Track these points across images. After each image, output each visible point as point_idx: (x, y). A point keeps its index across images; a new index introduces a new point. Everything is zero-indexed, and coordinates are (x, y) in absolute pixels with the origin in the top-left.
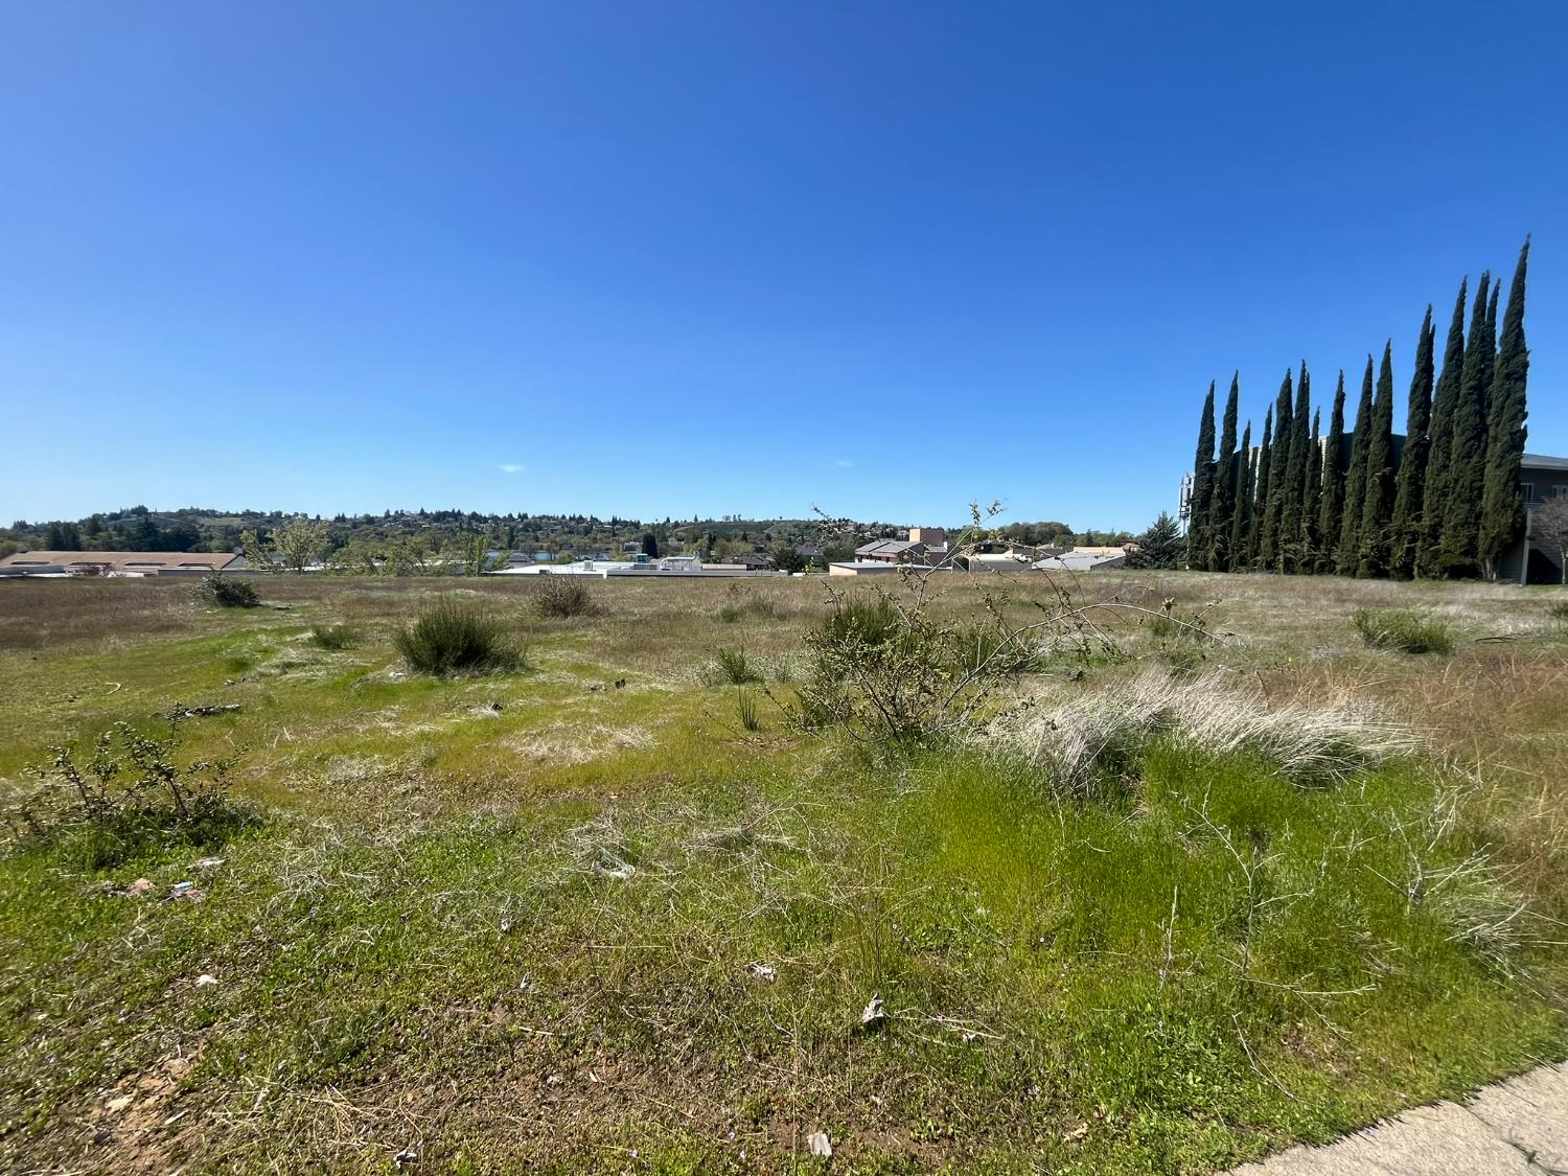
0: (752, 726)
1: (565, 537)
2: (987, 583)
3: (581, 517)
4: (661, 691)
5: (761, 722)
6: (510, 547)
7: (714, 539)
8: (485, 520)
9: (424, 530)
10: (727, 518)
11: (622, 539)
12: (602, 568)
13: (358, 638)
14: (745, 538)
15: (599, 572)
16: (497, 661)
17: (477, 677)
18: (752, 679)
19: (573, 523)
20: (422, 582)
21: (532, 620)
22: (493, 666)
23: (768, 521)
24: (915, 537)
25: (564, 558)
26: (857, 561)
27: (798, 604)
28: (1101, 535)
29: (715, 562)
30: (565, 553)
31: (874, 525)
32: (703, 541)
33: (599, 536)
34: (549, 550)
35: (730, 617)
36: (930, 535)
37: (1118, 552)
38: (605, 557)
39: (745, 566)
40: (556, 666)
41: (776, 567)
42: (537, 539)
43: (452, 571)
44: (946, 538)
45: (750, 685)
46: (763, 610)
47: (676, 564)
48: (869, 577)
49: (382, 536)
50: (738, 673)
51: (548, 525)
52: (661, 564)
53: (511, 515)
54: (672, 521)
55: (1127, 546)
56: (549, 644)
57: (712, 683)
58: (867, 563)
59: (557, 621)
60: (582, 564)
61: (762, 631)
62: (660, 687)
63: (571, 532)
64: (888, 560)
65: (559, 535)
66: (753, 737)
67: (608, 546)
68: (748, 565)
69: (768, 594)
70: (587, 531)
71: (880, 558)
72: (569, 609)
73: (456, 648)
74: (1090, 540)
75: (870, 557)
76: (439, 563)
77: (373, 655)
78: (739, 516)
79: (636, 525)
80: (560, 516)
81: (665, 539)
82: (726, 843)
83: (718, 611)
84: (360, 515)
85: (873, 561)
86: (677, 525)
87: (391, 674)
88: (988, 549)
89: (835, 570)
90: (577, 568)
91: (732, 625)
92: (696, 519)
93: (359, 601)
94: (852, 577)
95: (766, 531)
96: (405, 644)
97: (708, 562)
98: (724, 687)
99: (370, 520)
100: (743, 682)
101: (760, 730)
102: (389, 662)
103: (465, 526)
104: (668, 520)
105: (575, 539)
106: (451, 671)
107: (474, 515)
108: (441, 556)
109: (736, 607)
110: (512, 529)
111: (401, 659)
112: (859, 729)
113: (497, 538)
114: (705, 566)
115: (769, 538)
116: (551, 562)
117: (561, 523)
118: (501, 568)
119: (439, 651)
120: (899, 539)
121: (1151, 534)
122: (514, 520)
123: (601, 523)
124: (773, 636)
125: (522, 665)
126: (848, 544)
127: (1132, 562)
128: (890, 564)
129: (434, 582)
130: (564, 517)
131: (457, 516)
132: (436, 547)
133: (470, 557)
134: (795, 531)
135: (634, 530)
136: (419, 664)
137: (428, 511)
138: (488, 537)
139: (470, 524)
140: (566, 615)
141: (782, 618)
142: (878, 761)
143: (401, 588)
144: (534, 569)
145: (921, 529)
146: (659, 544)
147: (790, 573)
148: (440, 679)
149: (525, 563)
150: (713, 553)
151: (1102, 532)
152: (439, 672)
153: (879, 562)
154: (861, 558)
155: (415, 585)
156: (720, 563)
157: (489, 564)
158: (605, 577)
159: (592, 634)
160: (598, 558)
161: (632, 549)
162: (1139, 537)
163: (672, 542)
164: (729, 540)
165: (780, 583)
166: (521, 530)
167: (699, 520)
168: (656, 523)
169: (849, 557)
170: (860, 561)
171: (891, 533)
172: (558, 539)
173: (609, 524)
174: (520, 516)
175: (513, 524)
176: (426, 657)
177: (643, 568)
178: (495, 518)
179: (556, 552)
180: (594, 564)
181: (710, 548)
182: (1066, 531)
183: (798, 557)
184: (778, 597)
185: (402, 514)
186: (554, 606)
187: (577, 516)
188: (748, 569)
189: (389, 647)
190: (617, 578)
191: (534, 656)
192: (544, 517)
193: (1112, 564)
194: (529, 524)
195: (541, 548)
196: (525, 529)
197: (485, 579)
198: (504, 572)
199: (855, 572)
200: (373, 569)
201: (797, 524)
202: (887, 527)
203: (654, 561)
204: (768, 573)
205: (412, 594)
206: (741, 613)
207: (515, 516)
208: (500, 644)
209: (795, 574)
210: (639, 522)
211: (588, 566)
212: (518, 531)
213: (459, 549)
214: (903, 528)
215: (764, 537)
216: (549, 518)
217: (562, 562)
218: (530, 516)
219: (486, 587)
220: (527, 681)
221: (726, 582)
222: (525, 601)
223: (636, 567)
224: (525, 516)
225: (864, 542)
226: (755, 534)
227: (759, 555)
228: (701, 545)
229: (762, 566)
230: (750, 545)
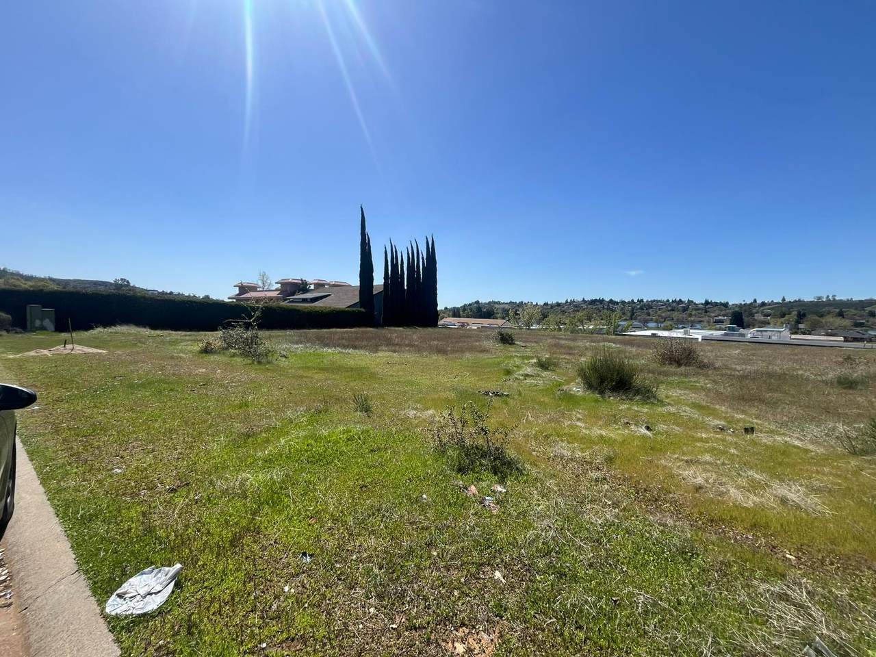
1: (669, 313)
3: (680, 300)
6: (632, 319)
8: (617, 303)
9: (584, 309)
11: (713, 315)
12: (697, 334)
13: (556, 365)
14: (840, 315)
15: (696, 336)
16: (638, 392)
17: (623, 400)
19: (674, 304)
20: (584, 337)
21: (653, 366)
22: (635, 395)
25: (667, 326)
29: (804, 334)
30: (668, 323)
32: (791, 317)
33: (694, 313)
34: (656, 321)
38: (698, 326)
39: (841, 339)
40: (677, 402)
42: (649, 314)
43: (600, 332)
47: (764, 333)
49: (563, 312)
51: (657, 306)
52: (749, 333)
53: (633, 301)
54: (759, 301)
56: (670, 384)
59: (673, 369)
60: (682, 330)
63: (673, 310)
65: (663, 312)
67: (701, 319)
68: (846, 338)
70: (685, 309)
72: (682, 362)
73: (612, 380)
76: (591, 327)
77: (564, 375)
79: (726, 305)
80: (665, 300)
81: (752, 315)
83: (830, 377)
84: (555, 302)
86: (763, 304)
87: (574, 389)
90: (678, 333)
91: (853, 392)
92: (784, 300)
93: (555, 345)
96: (582, 373)
97: (797, 333)
99: (558, 305)
102: (572, 381)
103: (606, 307)
104: (755, 301)
105: (675, 315)
106: (608, 393)
107: (611, 300)
108: (592, 323)
109: (853, 376)
110: (633, 309)
111: (579, 380)
113: (624, 314)
114: (795, 336)
115: (872, 314)
116: (658, 328)
117: (665, 304)
118: (625, 332)
119: (602, 380)
122: (635, 303)
123: (695, 304)
125: (655, 397)
129: (590, 337)
130: (668, 301)
131: (601, 301)
132: (590, 319)
133: (609, 323)
135: (724, 308)
136: (590, 386)
137: (586, 299)
138: (619, 313)
139: (608, 306)
140: (679, 365)
143: (574, 340)
144: (649, 333)
146: (746, 319)
148: (603, 397)
149: (641, 329)
152: (602, 392)
155: (581, 338)
156: (811, 334)
157: (620, 328)
158: (700, 340)
159: (701, 381)
160: (692, 327)
161: (721, 322)
163: (758, 317)
166: (639, 309)
167: (787, 300)
168: (743, 303)
172: (663, 314)
173: (702, 304)
174: (638, 301)
175: (634, 305)
176: (595, 382)
177: (733, 335)
178: (623, 302)
179: (661, 323)
180: (691, 331)
181: (799, 323)
185: (574, 301)
186: (670, 358)
187: (678, 299)
188: (846, 341)
189: (572, 372)
190: (713, 342)
191: (662, 392)
192: (654, 301)
194: (644, 305)
195: (652, 320)
196: (642, 308)
197: (619, 337)
198: (629, 333)
200: (560, 329)
203: (742, 331)
205: (580, 344)
206: (862, 381)
207: (636, 301)
208: (638, 380)
210: (727, 303)
211: (686, 333)
212: (637, 310)
213: (602, 319)
216: (657, 301)
217: (665, 329)
218: (645, 301)
219: (621, 342)
222: (650, 352)
223: (726, 335)
224: (642, 301)
226: (853, 311)
227: (858, 329)
228: (788, 320)
229: (861, 338)
230: (847, 321)
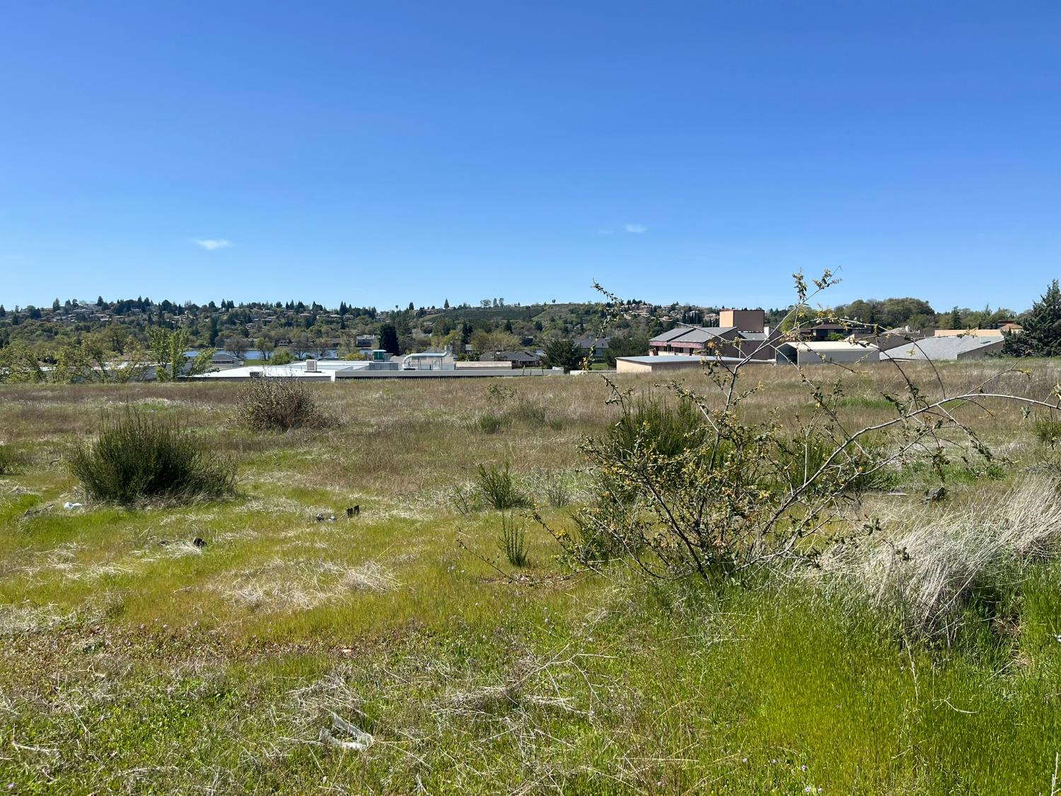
0: (518, 561)
1: (282, 330)
2: (820, 379)
3: (301, 305)
4: (405, 520)
5: (530, 556)
6: (213, 345)
7: (471, 330)
8: (180, 310)
9: (103, 325)
10: (487, 302)
11: (354, 332)
12: (329, 369)
13: (23, 461)
14: (508, 328)
15: (326, 373)
16: (199, 486)
17: (174, 506)
18: (520, 503)
19: (291, 313)
20: (102, 390)
21: (241, 434)
22: (193, 493)
23: (538, 305)
24: (727, 322)
25: (281, 357)
26: (651, 354)
27: (576, 409)
28: (972, 314)
29: (472, 359)
30: (281, 350)
31: (673, 308)
32: (457, 333)
33: (324, 328)
34: (261, 347)
35: (492, 426)
36: (745, 318)
37: (996, 336)
38: (333, 354)
39: (509, 364)
40: (274, 491)
41: (548, 363)
42: (246, 334)
43: (141, 375)
44: (767, 321)
45: (517, 510)
46: (533, 417)
47: (423, 361)
48: (668, 374)
49: (51, 333)
50: (501, 497)
51: (260, 315)
52: (403, 362)
53: (212, 304)
54: (417, 308)
55: (1006, 328)
56: (264, 463)
57: (468, 508)
58: (664, 356)
59: (274, 435)
60: (304, 363)
61: (530, 444)
62: (403, 515)
63: (289, 324)
64: (691, 351)
65: (273, 328)
66: (520, 574)
67: (336, 341)
68: (513, 362)
69: (540, 398)
70: (309, 323)
71: (681, 350)
72: (288, 420)
73: (146, 471)
74: (957, 321)
75: (668, 349)
76: (123, 366)
77: (43, 480)
78: (501, 299)
79: (371, 313)
80: (274, 304)
81: (408, 331)
82: (487, 706)
83: (476, 419)
84: (23, 306)
85: (672, 354)
86: (422, 312)
87: (67, 505)
88: (822, 336)
89: (623, 366)
90: (298, 370)
91: (494, 436)
92: (447, 305)
93: (24, 415)
94: (646, 374)
95: (535, 319)
96: (82, 467)
97: (463, 359)
98: (484, 514)
99: (34, 313)
100: (508, 507)
101: (529, 565)
102: (63, 490)
103: (155, 319)
104: (411, 306)
105: (294, 333)
106: (141, 499)
107: (166, 304)
108: (125, 357)
109: (498, 414)
110: (214, 322)
111: (79, 486)
112: (654, 563)
113: (196, 333)
114: (459, 364)
115: (539, 327)
116: (264, 362)
117: (275, 313)
118: (201, 371)
119: (126, 474)
120: (706, 325)
121: (1038, 310)
122: (217, 310)
123: (326, 312)
124: (545, 449)
125: (230, 490)
126: (640, 332)
127: (1012, 348)
128: (695, 357)
129: (117, 389)
130: (279, 305)
131: (144, 305)
132: (118, 348)
133: (163, 357)
134: (573, 317)
135: (370, 320)
136: (100, 492)
137: (107, 300)
138: (185, 332)
139: (161, 316)
140: (285, 427)
141: (558, 427)
142: (678, 603)
143: (76, 398)
144: (243, 372)
145: (736, 312)
146: (401, 338)
147: (567, 371)
148: (129, 510)
149: (233, 364)
150: (469, 347)
151: (973, 310)
152: (127, 500)
153: (680, 354)
154: (657, 350)
155: (93, 393)
156: (478, 360)
157: (188, 366)
158: (333, 379)
159: (317, 451)
160: (323, 357)
161: (365, 344)
162: (1022, 315)
163: (418, 334)
164: (489, 331)
165: (555, 383)
166: (226, 322)
167: (451, 305)
168: (396, 310)
169: (642, 349)
170: (656, 354)
171: (696, 318)
172: (273, 333)
173: (337, 312)
174: (223, 304)
175: (214, 315)
176: (109, 482)
177: (381, 367)
178: (193, 308)
179: (270, 350)
180: (319, 363)
181: (465, 342)
182: (925, 310)
183: (576, 350)
184: (551, 402)
185: (75, 305)
186: (270, 417)
187: (296, 303)
188: (513, 368)
189: (63, 471)
190: (348, 381)
191: (245, 479)
192: (254, 305)
193: (986, 352)
194: (236, 315)
195: (252, 345)
196: (231, 321)
197: (183, 384)
198: (206, 375)
199: (650, 368)
200: (40, 376)
201: (574, 309)
202: (690, 309)
203: (394, 359)
204: (536, 371)
205: (90, 405)
206: (506, 420)
207: (218, 305)
208: (201, 464)
209: (572, 372)
210: (374, 310)
211: (311, 368)
212: (222, 324)
213: (148, 347)
214: (711, 311)
215: (533, 325)
216: (260, 306)
217: (279, 362)
218: (236, 305)
219: (184, 395)
220: (237, 510)
221: (487, 383)
222: (233, 411)
223: (371, 367)
224: (231, 305)
225: (661, 329)
226: (521, 323)
227: (527, 349)
228: (453, 338)
229: (530, 362)
230: (516, 336)
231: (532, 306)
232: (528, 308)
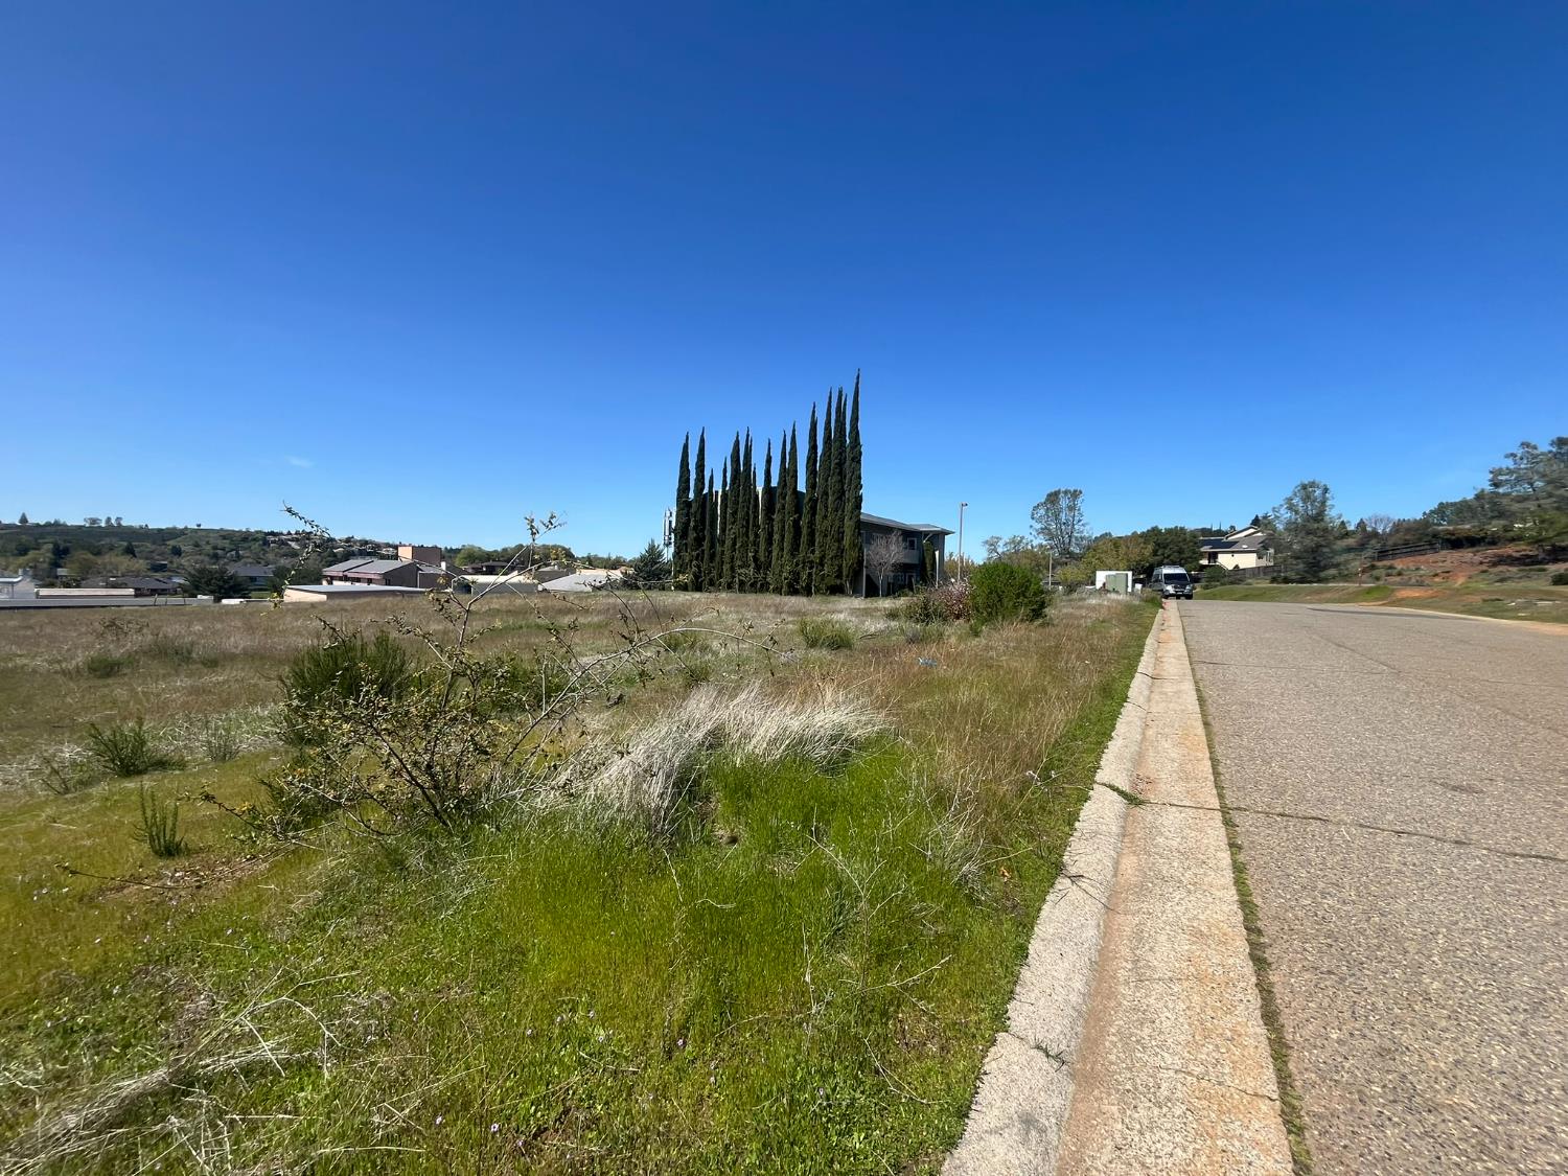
0: (170, 851)
5: (191, 838)
7: (66, 551)
10: (94, 521)
14: (130, 551)
18: (162, 764)
23: (175, 529)
24: (406, 554)
26: (325, 583)
27: (238, 641)
28: (600, 559)
29: (67, 586)
31: (348, 540)
32: (44, 554)
35: (105, 669)
36: (418, 551)
37: (617, 574)
39: (131, 591)
41: (192, 590)
45: (158, 775)
46: (174, 656)
48: (348, 603)
50: (129, 761)
55: (623, 569)
57: (68, 785)
58: (339, 585)
61: (177, 686)
64: (370, 581)
66: (174, 871)
68: (136, 589)
69: (173, 630)
71: (358, 580)
74: (591, 562)
75: (345, 579)
78: (118, 519)
83: (80, 659)
85: (348, 584)
89: (293, 595)
91: (110, 681)
92: (24, 520)
94: (322, 603)
95: (172, 543)
97: (52, 585)
98: (100, 790)
100: (140, 773)
101: (189, 852)
109: (117, 653)
114: (44, 592)
115: (177, 552)
120: (383, 557)
121: (643, 558)
124: (195, 691)
126: (312, 564)
127: (629, 584)
128: (373, 587)
134: (220, 543)
141: (212, 663)
145: (413, 547)
147: (218, 600)
150: (62, 572)
151: (600, 555)
153: (357, 584)
154: (331, 580)
156: (78, 586)
162: (630, 561)
164: (98, 553)
165: (200, 615)
167: (32, 521)
169: (312, 577)
170: (330, 583)
171: (371, 550)
181: (56, 565)
182: (569, 555)
183: (231, 578)
184: (201, 635)
188: (136, 596)
193: (610, 585)
199: (324, 597)
201: (226, 535)
202: (366, 543)
204: (178, 600)
206: (131, 660)
209: (225, 601)
214: (388, 545)
215: (168, 550)
221: (97, 616)
225: (336, 560)
226: (150, 546)
227: (158, 575)
228: (35, 560)
229: (163, 590)
230: (141, 561)
231: (167, 529)
232: (160, 530)
